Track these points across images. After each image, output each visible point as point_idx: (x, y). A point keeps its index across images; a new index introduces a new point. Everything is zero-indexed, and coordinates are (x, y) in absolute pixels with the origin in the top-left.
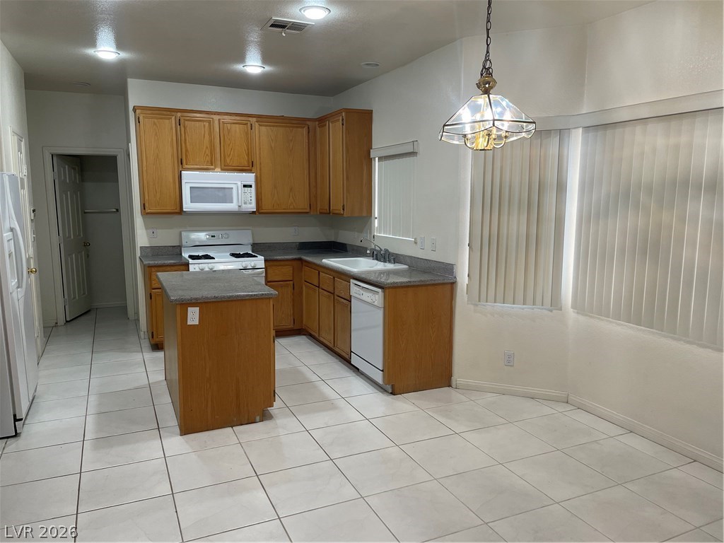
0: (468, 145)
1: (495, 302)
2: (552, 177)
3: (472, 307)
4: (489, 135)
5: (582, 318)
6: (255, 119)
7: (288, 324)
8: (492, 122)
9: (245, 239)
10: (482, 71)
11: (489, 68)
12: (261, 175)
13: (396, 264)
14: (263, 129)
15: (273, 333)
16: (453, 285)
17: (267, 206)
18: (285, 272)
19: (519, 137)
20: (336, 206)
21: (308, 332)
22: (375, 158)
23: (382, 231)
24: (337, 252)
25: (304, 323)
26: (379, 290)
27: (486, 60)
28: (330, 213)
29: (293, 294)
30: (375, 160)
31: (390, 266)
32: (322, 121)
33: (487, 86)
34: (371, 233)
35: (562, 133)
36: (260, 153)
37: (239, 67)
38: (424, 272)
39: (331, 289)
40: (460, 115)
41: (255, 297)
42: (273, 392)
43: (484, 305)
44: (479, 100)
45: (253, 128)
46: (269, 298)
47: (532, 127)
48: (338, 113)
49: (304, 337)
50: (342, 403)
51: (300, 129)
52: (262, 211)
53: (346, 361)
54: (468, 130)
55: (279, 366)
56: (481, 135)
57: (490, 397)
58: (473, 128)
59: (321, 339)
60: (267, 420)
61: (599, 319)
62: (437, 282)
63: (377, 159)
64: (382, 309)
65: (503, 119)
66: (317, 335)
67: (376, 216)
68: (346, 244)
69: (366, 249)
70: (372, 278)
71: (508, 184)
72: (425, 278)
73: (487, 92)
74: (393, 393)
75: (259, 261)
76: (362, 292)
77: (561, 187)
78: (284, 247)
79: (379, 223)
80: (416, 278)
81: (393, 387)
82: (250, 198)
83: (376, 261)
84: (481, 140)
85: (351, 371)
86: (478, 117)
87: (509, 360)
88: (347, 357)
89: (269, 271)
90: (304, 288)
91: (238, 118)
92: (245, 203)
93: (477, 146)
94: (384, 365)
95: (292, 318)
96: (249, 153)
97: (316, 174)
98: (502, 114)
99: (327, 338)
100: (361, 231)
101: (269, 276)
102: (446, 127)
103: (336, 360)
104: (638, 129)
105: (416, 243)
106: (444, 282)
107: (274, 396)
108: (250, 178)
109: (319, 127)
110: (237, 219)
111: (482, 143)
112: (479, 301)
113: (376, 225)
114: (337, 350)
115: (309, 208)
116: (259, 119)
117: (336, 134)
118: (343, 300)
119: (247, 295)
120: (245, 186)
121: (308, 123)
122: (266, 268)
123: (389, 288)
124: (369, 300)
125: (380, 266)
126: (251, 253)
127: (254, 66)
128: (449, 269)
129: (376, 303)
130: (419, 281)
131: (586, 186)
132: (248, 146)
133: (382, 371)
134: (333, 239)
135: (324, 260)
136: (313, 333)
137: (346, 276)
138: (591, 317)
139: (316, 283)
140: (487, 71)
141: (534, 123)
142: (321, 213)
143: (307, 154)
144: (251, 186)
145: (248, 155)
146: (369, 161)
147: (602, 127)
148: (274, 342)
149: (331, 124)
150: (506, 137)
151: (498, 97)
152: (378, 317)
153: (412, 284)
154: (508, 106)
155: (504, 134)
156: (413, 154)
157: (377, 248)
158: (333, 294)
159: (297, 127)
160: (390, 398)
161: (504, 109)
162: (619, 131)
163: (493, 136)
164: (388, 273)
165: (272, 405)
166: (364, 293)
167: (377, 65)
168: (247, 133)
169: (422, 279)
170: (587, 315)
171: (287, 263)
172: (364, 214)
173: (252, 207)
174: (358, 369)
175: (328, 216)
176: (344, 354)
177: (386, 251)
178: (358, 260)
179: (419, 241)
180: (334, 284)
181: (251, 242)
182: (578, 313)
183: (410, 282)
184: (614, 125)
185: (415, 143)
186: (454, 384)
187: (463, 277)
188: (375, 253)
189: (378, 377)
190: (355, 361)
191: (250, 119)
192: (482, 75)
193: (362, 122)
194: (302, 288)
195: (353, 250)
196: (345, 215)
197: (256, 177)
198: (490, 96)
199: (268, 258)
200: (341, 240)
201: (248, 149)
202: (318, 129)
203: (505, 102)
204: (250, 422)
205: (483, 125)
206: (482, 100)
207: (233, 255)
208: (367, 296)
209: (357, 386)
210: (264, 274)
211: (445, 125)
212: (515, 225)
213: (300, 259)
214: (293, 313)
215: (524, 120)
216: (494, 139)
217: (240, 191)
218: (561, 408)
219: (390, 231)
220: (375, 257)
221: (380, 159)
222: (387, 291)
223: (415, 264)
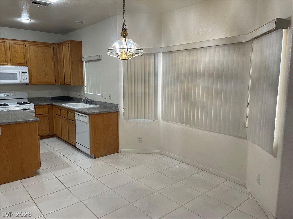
0: (119, 58)
1: (134, 118)
2: (152, 70)
3: (125, 121)
4: (126, 54)
5: (165, 123)
6: (27, 43)
7: (47, 133)
8: (127, 49)
9: (24, 96)
10: (123, 29)
11: (125, 28)
12: (31, 67)
13: (95, 105)
14: (31, 47)
15: (38, 137)
16: (118, 112)
17: (34, 81)
18: (45, 110)
19: (138, 55)
20: (68, 81)
21: (56, 136)
22: (84, 61)
23: (88, 91)
24: (69, 101)
25: (55, 131)
26: (87, 116)
27: (124, 25)
28: (65, 84)
29: (49, 120)
30: (84, 62)
31: (92, 106)
32: (59, 45)
33: (125, 35)
34: (83, 92)
35: (155, 54)
36: (30, 58)
37: (19, 19)
38: (107, 108)
39: (66, 117)
40: (115, 45)
41: (29, 121)
42: (39, 163)
43: (130, 120)
44: (122, 40)
45: (26, 46)
46: (36, 122)
47: (142, 51)
48: (67, 42)
49: (55, 138)
50: (72, 164)
51: (49, 48)
52: (32, 83)
53: (74, 146)
54: (118, 52)
55: (42, 151)
56: (123, 54)
57: (133, 155)
58: (120, 51)
59: (63, 138)
60: (37, 175)
61: (170, 122)
62: (111, 112)
63: (85, 62)
64: (89, 124)
65: (131, 48)
66: (60, 137)
67: (86, 85)
68: (73, 97)
69: (81, 99)
70: (85, 111)
71: (137, 73)
72: (106, 110)
73: (125, 37)
74: (95, 158)
75: (32, 106)
76: (80, 117)
77: (156, 74)
78: (44, 99)
79: (87, 88)
80: (102, 111)
81: (94, 155)
82: (26, 78)
83: (86, 104)
84: (123, 56)
85: (77, 151)
86: (122, 47)
87: (140, 140)
88: (75, 145)
89: (36, 110)
90: (54, 116)
91: (19, 42)
92: (24, 80)
93: (122, 58)
94: (90, 147)
95: (49, 130)
96: (25, 57)
97: (58, 67)
98: (131, 46)
99: (66, 138)
100: (79, 92)
101: (37, 112)
102: (109, 50)
103: (70, 147)
104: (180, 53)
105: (102, 96)
106: (114, 111)
107: (40, 164)
108: (26, 69)
109: (58, 47)
110: (20, 87)
111: (124, 57)
112: (128, 118)
113: (86, 89)
114: (70, 142)
115: (55, 82)
116: (29, 43)
117: (66, 51)
118: (72, 121)
119: (25, 121)
120: (23, 72)
121: (53, 45)
122: (35, 109)
123: (92, 115)
124: (83, 120)
125: (88, 106)
126: (28, 102)
127: (25, 19)
128: (116, 106)
129: (86, 121)
130: (104, 112)
131: (165, 74)
132: (24, 55)
133: (90, 149)
134: (67, 95)
135: (63, 104)
136: (59, 136)
137: (73, 111)
138: (167, 122)
139: (59, 114)
140: (124, 29)
141: (142, 50)
142: (61, 84)
143: (53, 59)
144: (26, 72)
145: (24, 58)
146: (82, 63)
147: (169, 53)
148: (39, 141)
149: (63, 46)
150: (133, 55)
151: (129, 40)
152: (87, 127)
153: (101, 113)
154: (133, 43)
155: (132, 54)
156: (100, 60)
157: (86, 99)
158: (67, 118)
159: (48, 47)
160: (94, 160)
161: (132, 44)
162: (174, 54)
163: (128, 55)
164: (92, 109)
165: (39, 169)
166: (81, 117)
167: (83, 23)
168: (23, 49)
169: (105, 111)
170: (166, 121)
171: (45, 106)
172: (80, 85)
173: (27, 81)
174: (80, 150)
175: (64, 85)
176: (73, 144)
177: (90, 100)
178: (79, 104)
179: (104, 95)
180: (68, 115)
181: (27, 97)
182: (163, 121)
183: (100, 112)
184: (173, 52)
185: (100, 56)
186: (119, 151)
187: (122, 109)
188: (86, 101)
189: (88, 152)
190: (78, 146)
191: (25, 42)
192: (122, 30)
193: (77, 46)
194: (53, 117)
195: (76, 100)
196: (72, 85)
197: (29, 68)
198: (126, 39)
199: (36, 104)
200: (70, 96)
201: (24, 56)
202: (58, 48)
203: (132, 42)
204: (29, 177)
205: (124, 50)
206: (123, 40)
207: (18, 103)
208: (82, 119)
209: (79, 157)
210: (34, 112)
211: (109, 49)
212: (140, 89)
213: (52, 104)
214: (49, 128)
215: (139, 49)
216: (129, 56)
217: (21, 75)
218: (159, 156)
219: (92, 91)
220: (86, 102)
221: (86, 62)
222: (91, 116)
223: (103, 105)
